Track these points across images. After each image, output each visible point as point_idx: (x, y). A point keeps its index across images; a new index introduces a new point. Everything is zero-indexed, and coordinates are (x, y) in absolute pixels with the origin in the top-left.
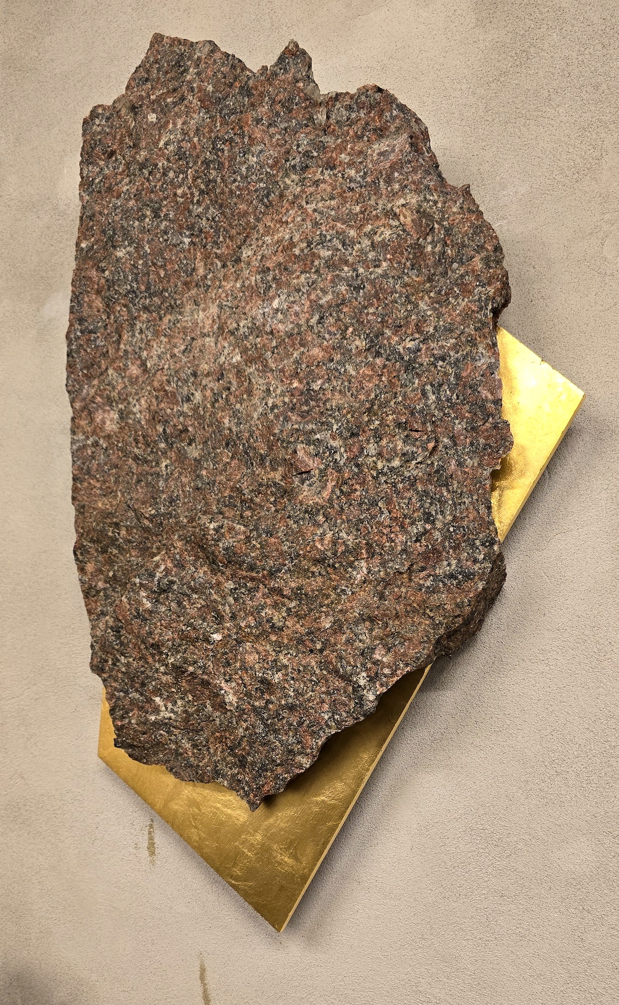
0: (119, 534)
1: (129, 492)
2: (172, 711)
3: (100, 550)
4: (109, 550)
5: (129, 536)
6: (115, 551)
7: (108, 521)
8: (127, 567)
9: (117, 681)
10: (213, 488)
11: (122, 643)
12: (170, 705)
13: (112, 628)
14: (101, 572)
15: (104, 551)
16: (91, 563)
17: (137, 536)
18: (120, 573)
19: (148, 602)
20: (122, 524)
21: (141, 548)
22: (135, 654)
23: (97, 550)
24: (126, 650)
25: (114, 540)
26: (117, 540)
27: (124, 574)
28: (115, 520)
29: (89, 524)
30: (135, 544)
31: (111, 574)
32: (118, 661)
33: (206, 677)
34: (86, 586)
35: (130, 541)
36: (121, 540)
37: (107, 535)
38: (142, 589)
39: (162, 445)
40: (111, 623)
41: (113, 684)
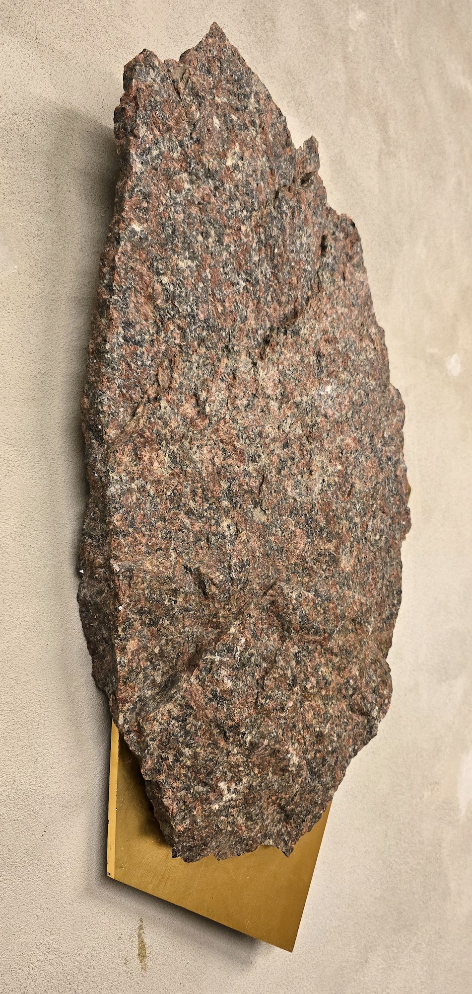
0: (175, 602)
1: (188, 553)
2: (235, 792)
3: (147, 622)
4: (161, 621)
5: (187, 603)
6: (167, 622)
7: (166, 587)
8: (179, 639)
9: (179, 779)
10: (282, 554)
11: (187, 733)
12: (233, 786)
13: (177, 719)
14: (145, 648)
15: (154, 623)
16: (134, 640)
17: (194, 604)
18: (169, 648)
19: (229, 681)
20: (182, 590)
21: (198, 616)
22: (203, 741)
23: (143, 623)
24: (193, 739)
25: (168, 611)
26: (173, 609)
27: (175, 647)
28: (174, 586)
30: (192, 613)
31: (157, 650)
32: (182, 754)
34: (126, 669)
35: (186, 610)
36: (176, 609)
37: (163, 604)
38: (223, 667)
39: (225, 503)
40: (176, 712)
41: (174, 785)
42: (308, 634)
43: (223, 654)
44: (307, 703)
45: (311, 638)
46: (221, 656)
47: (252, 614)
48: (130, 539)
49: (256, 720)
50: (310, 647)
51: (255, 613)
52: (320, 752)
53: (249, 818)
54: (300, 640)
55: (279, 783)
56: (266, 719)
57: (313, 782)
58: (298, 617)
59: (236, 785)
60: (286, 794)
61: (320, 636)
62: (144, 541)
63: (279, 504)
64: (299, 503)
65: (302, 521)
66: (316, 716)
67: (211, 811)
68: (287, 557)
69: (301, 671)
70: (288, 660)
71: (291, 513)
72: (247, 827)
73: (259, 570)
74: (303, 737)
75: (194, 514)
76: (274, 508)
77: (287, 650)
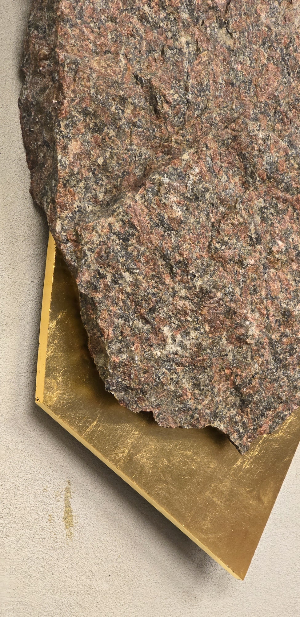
0: (123, 112)
1: (139, 62)
2: (181, 344)
3: (91, 126)
4: (106, 130)
5: (135, 117)
6: (112, 133)
7: (113, 92)
8: (125, 156)
9: (116, 304)
10: (249, 88)
11: (129, 255)
12: (179, 337)
13: (118, 235)
14: (88, 155)
15: (98, 129)
16: (77, 141)
17: (143, 120)
18: (114, 162)
19: (179, 209)
20: (130, 100)
21: (147, 136)
22: (146, 269)
23: (87, 126)
24: (135, 265)
25: (115, 120)
26: (120, 119)
27: (120, 164)
28: (122, 93)
29: (86, 89)
30: (141, 130)
31: (100, 161)
32: (122, 277)
33: (233, 305)
34: (67, 171)
35: (134, 125)
36: (124, 121)
37: (109, 109)
38: (172, 192)
39: (185, 16)
40: (117, 227)
41: (111, 308)
42: (277, 187)
43: (172, 178)
44: (273, 271)
45: (281, 194)
46: (170, 179)
47: (209, 145)
48: (78, 31)
49: (208, 266)
50: (279, 206)
51: (212, 145)
52: (287, 336)
53: (196, 386)
54: (267, 193)
55: (234, 356)
56: (221, 269)
57: (276, 371)
58: (264, 163)
59: (182, 337)
60: (242, 372)
61: (293, 194)
62: (92, 37)
63: (249, 29)
64: (274, 33)
65: (278, 56)
66: (284, 290)
67: (152, 355)
68: (256, 94)
69: (267, 232)
70: (251, 212)
71: (264, 43)
72: (193, 395)
73: (222, 100)
74: (266, 308)
75: (148, 21)
76: (243, 32)
77: (250, 200)
